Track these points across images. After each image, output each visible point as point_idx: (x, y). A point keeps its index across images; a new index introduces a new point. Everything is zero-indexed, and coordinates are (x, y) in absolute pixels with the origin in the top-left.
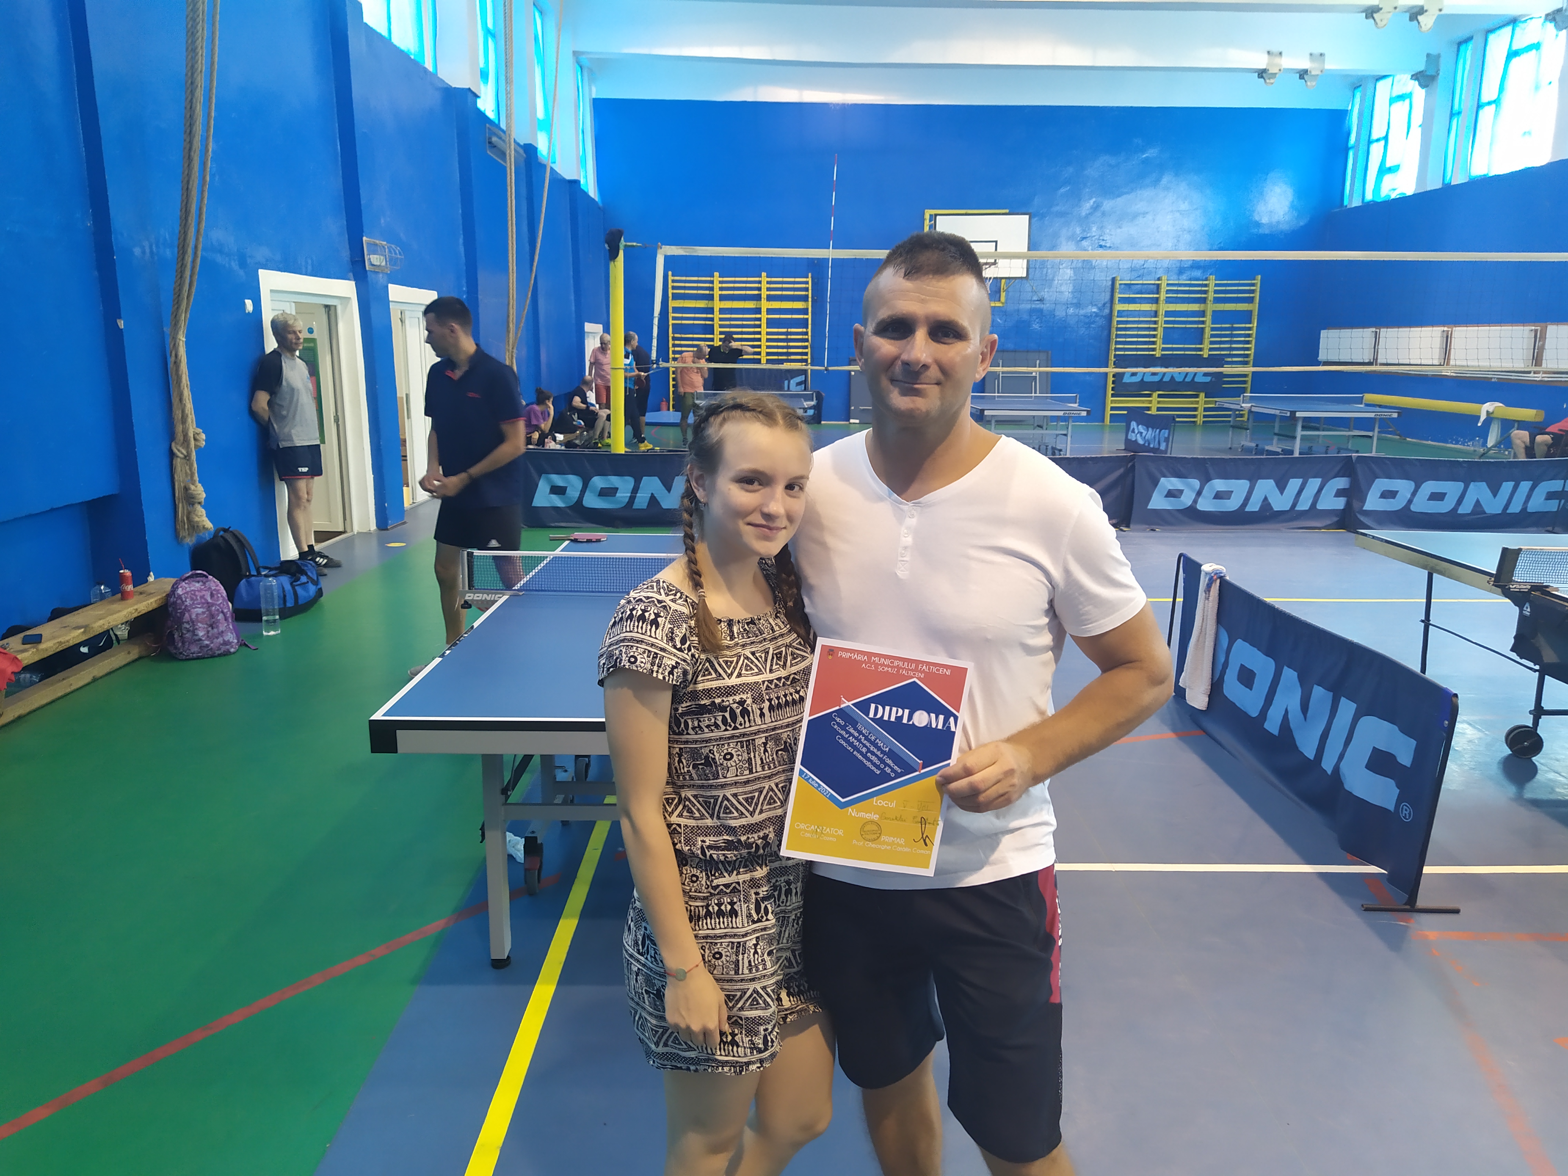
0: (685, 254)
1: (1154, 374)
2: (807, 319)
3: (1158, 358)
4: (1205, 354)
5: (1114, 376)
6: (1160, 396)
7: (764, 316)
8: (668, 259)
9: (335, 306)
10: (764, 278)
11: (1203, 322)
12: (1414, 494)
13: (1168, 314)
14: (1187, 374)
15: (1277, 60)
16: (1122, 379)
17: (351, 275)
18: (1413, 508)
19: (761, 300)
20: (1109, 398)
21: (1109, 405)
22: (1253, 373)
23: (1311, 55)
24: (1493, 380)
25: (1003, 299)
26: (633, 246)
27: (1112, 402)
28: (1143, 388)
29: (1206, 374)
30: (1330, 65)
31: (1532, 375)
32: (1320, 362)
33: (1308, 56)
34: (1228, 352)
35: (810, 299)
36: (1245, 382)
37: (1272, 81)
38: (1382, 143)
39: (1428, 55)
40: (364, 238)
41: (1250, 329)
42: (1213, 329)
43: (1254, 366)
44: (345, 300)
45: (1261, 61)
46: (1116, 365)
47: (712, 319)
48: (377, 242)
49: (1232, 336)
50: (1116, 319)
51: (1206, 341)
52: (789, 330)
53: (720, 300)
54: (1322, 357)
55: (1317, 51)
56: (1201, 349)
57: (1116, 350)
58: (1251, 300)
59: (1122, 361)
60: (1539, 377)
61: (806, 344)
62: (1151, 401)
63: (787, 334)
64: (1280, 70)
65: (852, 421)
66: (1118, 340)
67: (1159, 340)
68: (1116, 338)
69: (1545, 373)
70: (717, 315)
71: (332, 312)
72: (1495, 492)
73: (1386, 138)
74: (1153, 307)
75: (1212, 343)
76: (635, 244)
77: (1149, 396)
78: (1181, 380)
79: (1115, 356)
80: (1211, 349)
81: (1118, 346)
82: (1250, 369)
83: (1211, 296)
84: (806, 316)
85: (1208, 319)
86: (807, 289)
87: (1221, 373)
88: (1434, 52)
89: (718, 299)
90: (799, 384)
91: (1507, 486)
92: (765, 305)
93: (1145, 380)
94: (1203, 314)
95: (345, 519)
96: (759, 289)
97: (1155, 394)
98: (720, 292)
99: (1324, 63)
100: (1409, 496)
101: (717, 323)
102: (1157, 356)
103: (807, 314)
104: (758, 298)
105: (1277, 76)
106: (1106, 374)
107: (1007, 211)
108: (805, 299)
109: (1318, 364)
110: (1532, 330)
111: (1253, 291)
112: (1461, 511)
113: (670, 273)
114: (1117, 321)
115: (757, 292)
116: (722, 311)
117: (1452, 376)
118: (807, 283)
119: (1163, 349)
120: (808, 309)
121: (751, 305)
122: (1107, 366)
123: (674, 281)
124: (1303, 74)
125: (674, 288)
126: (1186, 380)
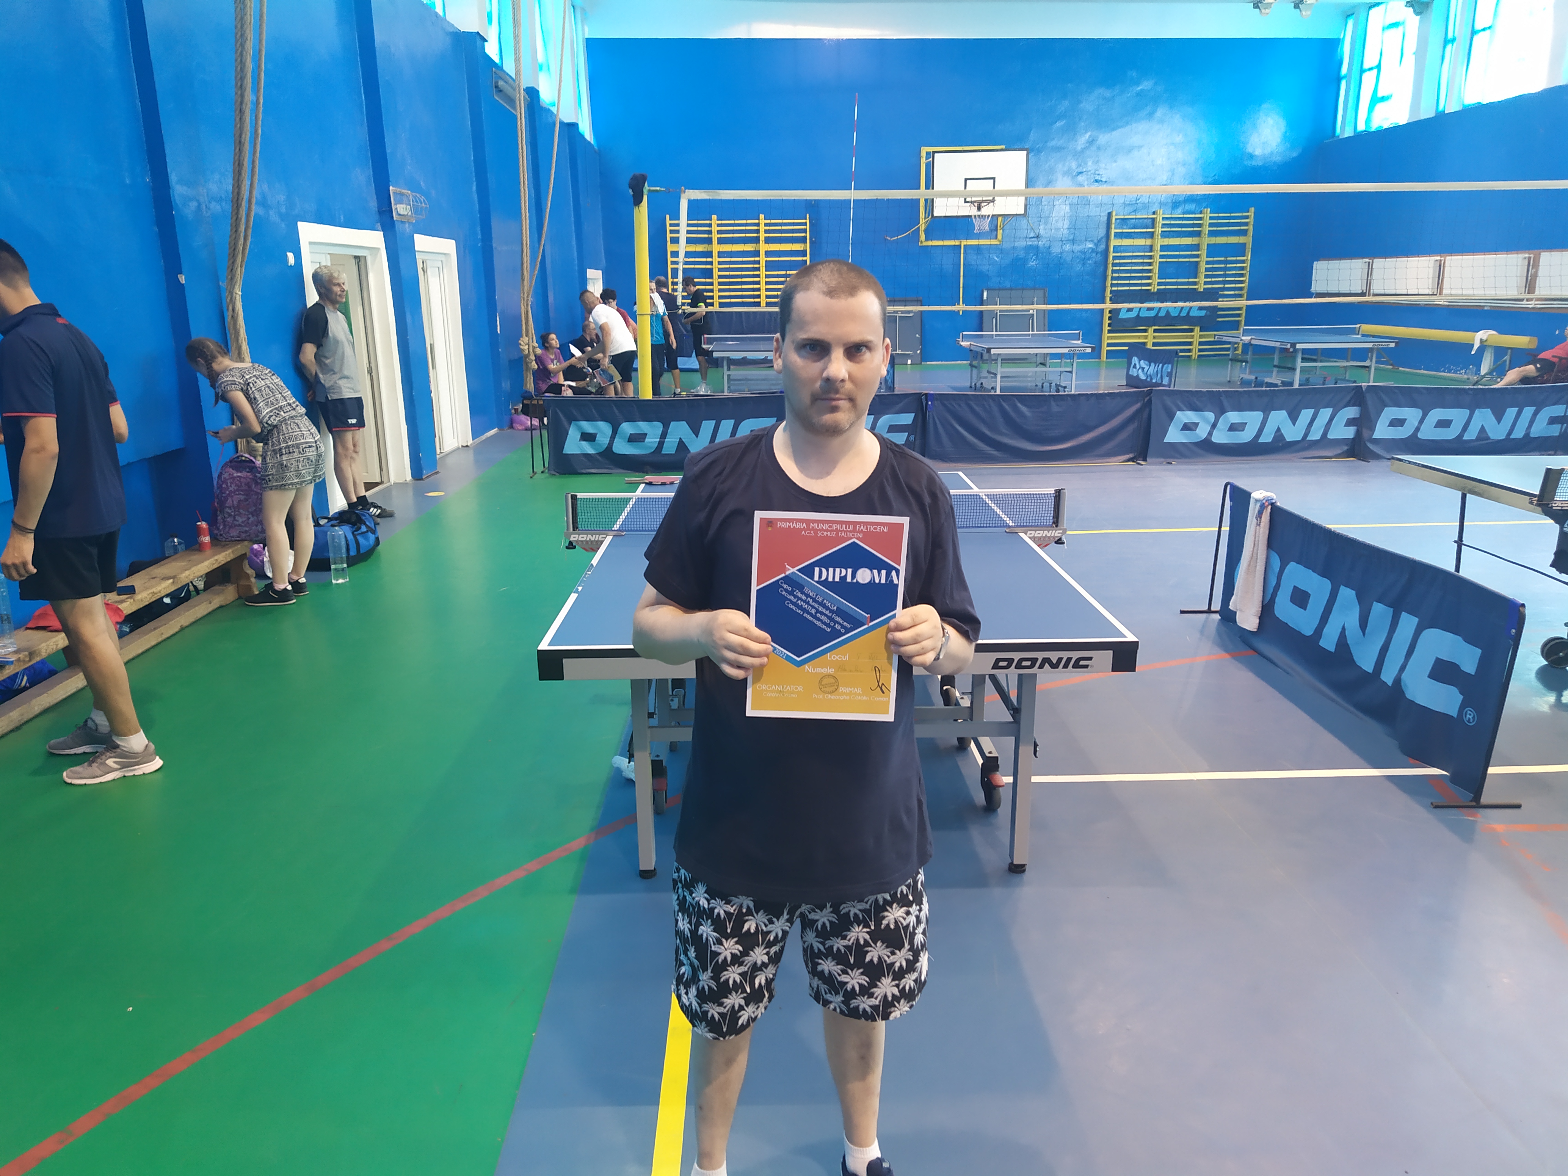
0: (708, 198)
1: (1149, 309)
3: (1154, 293)
4: (1201, 288)
5: (1110, 312)
6: (1155, 331)
7: (763, 259)
8: (690, 202)
9: (365, 257)
10: (762, 220)
11: (1197, 256)
12: (1421, 422)
13: (1163, 248)
14: (1182, 308)
16: (1119, 315)
17: (379, 225)
18: (1420, 435)
19: (759, 243)
20: (1106, 334)
21: (1106, 341)
22: (1247, 306)
24: (1486, 308)
25: (1000, 237)
26: (657, 191)
27: (1108, 338)
28: (1138, 324)
29: (1201, 308)
31: (1525, 302)
32: (1313, 293)
34: (1222, 286)
35: (808, 241)
37: (1267, 11)
38: (1375, 71)
40: (391, 188)
41: (1243, 262)
42: (1207, 263)
43: (1247, 300)
44: (374, 250)
46: (1113, 301)
47: (711, 263)
48: (404, 191)
49: (1225, 269)
50: (1112, 255)
51: (1202, 275)
53: (719, 243)
54: (1316, 287)
56: (1196, 283)
57: (1112, 285)
58: (1244, 233)
59: (1117, 297)
60: (1532, 304)
62: (1147, 336)
66: (1114, 275)
67: (1155, 276)
68: (1112, 273)
69: (1538, 300)
70: (716, 259)
71: (362, 263)
72: (1499, 419)
73: (1379, 67)
74: (1149, 242)
75: (1206, 276)
76: (658, 188)
77: (1145, 331)
78: (1177, 315)
79: (1111, 292)
80: (1205, 283)
81: (1114, 282)
82: (1243, 303)
83: (1206, 229)
84: (805, 258)
85: (1203, 252)
86: (805, 231)
87: (1215, 307)
89: (717, 241)
91: (1511, 412)
92: (763, 247)
93: (1141, 315)
94: (1197, 247)
95: (381, 470)
96: (758, 231)
97: (1151, 330)
98: (719, 236)
100: (1416, 424)
101: (716, 266)
102: (1153, 291)
103: (806, 256)
104: (756, 240)
105: (1273, 5)
106: (1102, 310)
107: (1003, 147)
108: (803, 240)
109: (1311, 296)
110: (1525, 258)
111: (1246, 224)
112: (1466, 437)
113: (668, 217)
114: (1113, 257)
115: (755, 235)
116: (721, 254)
117: (1445, 305)
118: (805, 224)
119: (1159, 284)
120: (806, 250)
121: (749, 247)
122: (1103, 302)
123: (671, 225)
124: (1298, 3)
125: (672, 232)
126: (1181, 315)
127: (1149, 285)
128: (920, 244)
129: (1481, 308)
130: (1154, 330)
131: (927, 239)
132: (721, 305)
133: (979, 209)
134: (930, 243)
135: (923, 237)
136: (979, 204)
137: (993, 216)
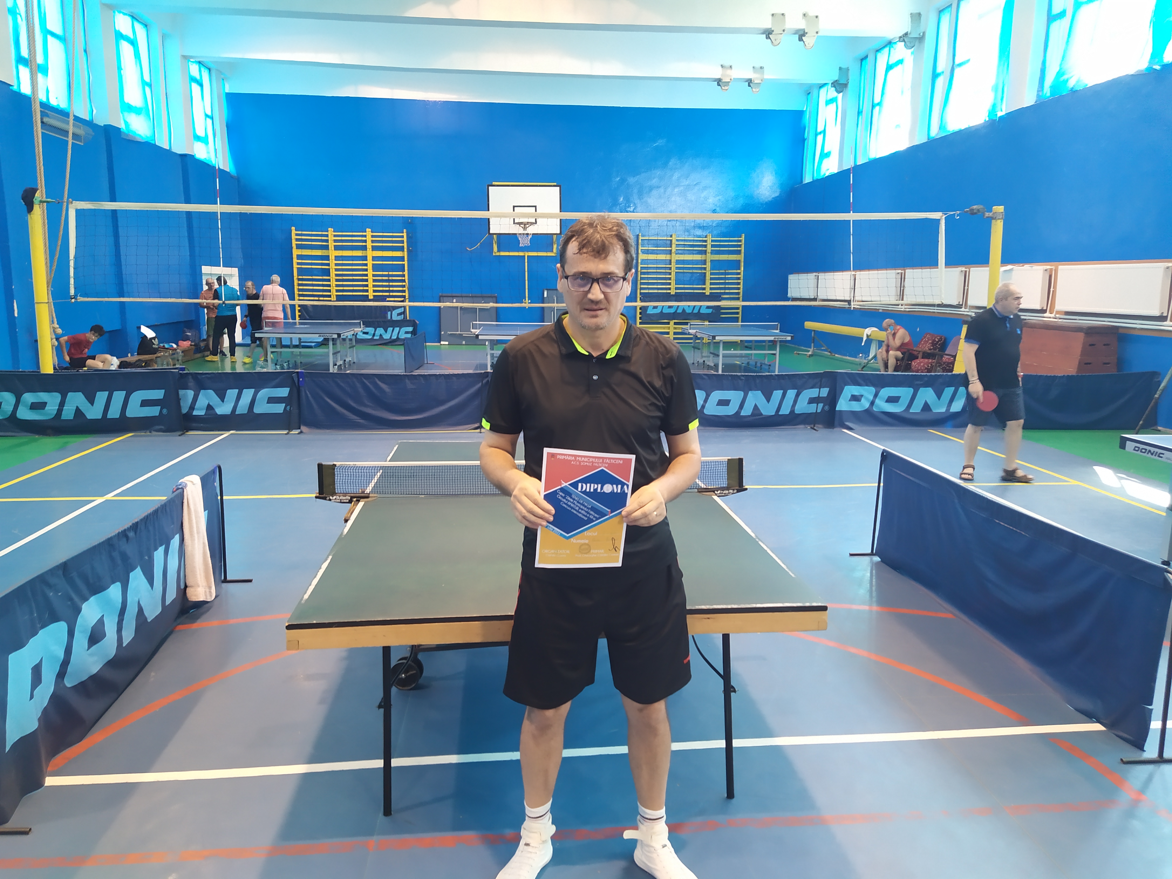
0: (93, 208)
1: (670, 307)
2: (404, 264)
3: (673, 295)
4: (708, 292)
5: (640, 309)
6: (675, 324)
7: (370, 262)
10: (369, 232)
11: (705, 269)
13: (678, 262)
14: (695, 306)
15: (729, 72)
16: (647, 311)
19: (367, 250)
22: (743, 306)
23: (754, 67)
24: (880, 311)
28: (662, 318)
29: (708, 307)
30: (768, 75)
31: (900, 306)
32: (790, 298)
33: (752, 68)
34: (724, 291)
35: (405, 250)
36: (738, 313)
37: (726, 88)
38: (822, 135)
39: (840, 68)
41: (739, 274)
42: (712, 274)
43: (743, 301)
45: (717, 73)
46: (642, 300)
47: (328, 265)
49: (725, 279)
51: (708, 282)
52: (390, 273)
53: (335, 250)
54: (791, 293)
55: (758, 66)
56: (704, 289)
57: (641, 289)
58: (739, 252)
59: (646, 297)
60: (902, 308)
61: (404, 284)
62: (669, 327)
63: (388, 276)
64: (731, 79)
65: (442, 343)
66: (642, 281)
67: (673, 282)
69: (906, 305)
70: (332, 262)
73: (824, 131)
74: (668, 257)
75: (711, 284)
77: (668, 323)
78: (690, 312)
79: (641, 293)
80: (711, 289)
81: (642, 286)
82: (740, 304)
83: (709, 249)
84: (403, 263)
85: (708, 265)
86: (403, 242)
87: (719, 306)
88: (844, 66)
89: (333, 248)
90: (399, 315)
91: (778, 394)
92: (370, 254)
93: (664, 311)
94: (704, 262)
96: (365, 241)
97: (672, 322)
98: (334, 244)
99: (764, 74)
101: (332, 267)
102: (672, 294)
103: (404, 261)
104: (365, 248)
105: (730, 84)
106: (636, 307)
107: (555, 184)
108: (401, 249)
109: (788, 299)
110: (898, 273)
111: (740, 246)
112: (744, 413)
113: (293, 228)
114: (641, 267)
115: (364, 244)
116: (337, 258)
117: (858, 308)
118: (403, 237)
119: (676, 289)
120: (404, 257)
121: (359, 253)
122: (636, 302)
123: (297, 235)
124: (750, 82)
125: (297, 240)
126: (694, 312)
127: (670, 289)
128: (494, 254)
129: (877, 311)
130: (675, 323)
131: (499, 251)
132: (339, 298)
133: (525, 229)
134: (502, 254)
135: (495, 249)
136: (525, 225)
137: (533, 234)
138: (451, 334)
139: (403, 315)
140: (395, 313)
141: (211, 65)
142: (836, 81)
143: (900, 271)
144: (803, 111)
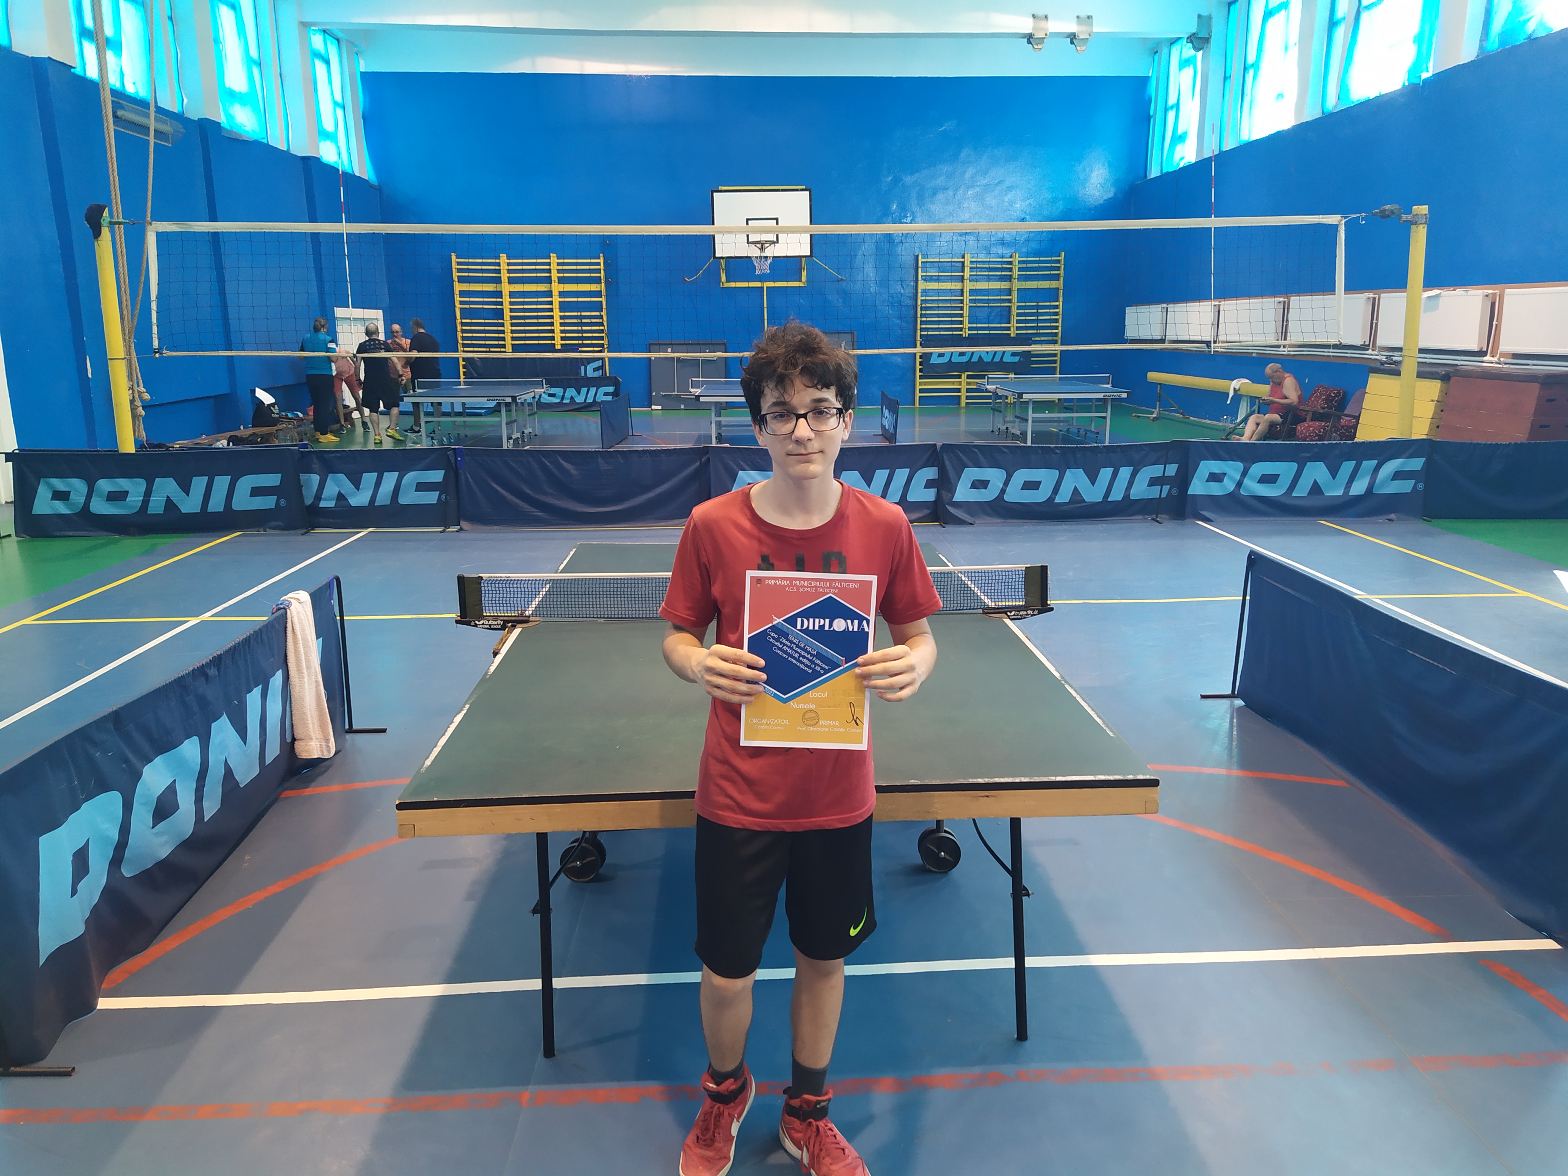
0: (179, 230)
1: (962, 354)
2: (601, 302)
3: (965, 338)
4: (1013, 333)
5: (921, 357)
6: (968, 377)
7: (556, 300)
10: (554, 259)
11: (1010, 301)
12: (1006, 483)
13: (973, 292)
14: (995, 353)
15: (1043, 24)
16: (929, 360)
18: (1007, 498)
19: (551, 283)
20: (918, 380)
21: (918, 387)
22: (1062, 351)
23: (1078, 17)
24: (1254, 355)
25: (804, 279)
27: (920, 384)
28: (950, 369)
29: (1014, 354)
30: (1098, 28)
31: (1282, 349)
32: (1127, 340)
33: (1076, 18)
34: (1035, 331)
35: (603, 281)
36: (1055, 362)
37: (1040, 46)
38: (1174, 110)
39: (1199, 16)
41: (1057, 307)
42: (1019, 308)
43: (1062, 344)
45: (1026, 25)
46: (923, 345)
47: (501, 303)
49: (1038, 314)
50: (920, 298)
51: (1014, 319)
52: (583, 314)
53: (509, 283)
54: (1130, 333)
55: (1083, 14)
56: (1008, 329)
58: (1056, 277)
59: (928, 341)
60: (1285, 351)
61: (602, 328)
62: (961, 382)
63: (581, 317)
64: (1046, 35)
65: (654, 407)
66: (923, 319)
67: (966, 320)
68: (921, 317)
69: (1291, 346)
70: (506, 299)
72: (1093, 479)
73: (1178, 105)
74: (959, 286)
75: (1018, 321)
77: (959, 377)
78: (989, 360)
79: (921, 336)
80: (1018, 328)
81: (923, 326)
82: (1058, 348)
83: (1016, 273)
84: (600, 299)
85: (1015, 296)
86: (599, 271)
87: (1030, 352)
88: (1204, 13)
89: (507, 281)
90: (595, 370)
91: (1105, 474)
92: (556, 288)
93: (953, 360)
94: (1009, 292)
96: (549, 271)
97: (964, 376)
98: (508, 275)
99: (1092, 26)
100: (1002, 486)
101: (506, 307)
102: (964, 336)
103: (601, 297)
104: (549, 280)
105: (1045, 40)
106: (915, 354)
107: (804, 187)
108: (598, 281)
109: (1125, 341)
110: (1280, 302)
111: (1058, 269)
112: (1058, 500)
113: (453, 255)
115: (548, 275)
116: (512, 294)
117: (1222, 352)
118: (599, 264)
119: (970, 329)
120: (601, 291)
121: (542, 287)
122: (915, 347)
123: (458, 264)
124: (1072, 38)
125: (459, 270)
126: (995, 361)
127: (961, 329)
128: (722, 286)
129: (1249, 355)
130: (967, 375)
131: (728, 281)
132: (515, 349)
133: (762, 249)
134: (732, 285)
135: (724, 279)
136: (762, 245)
137: (774, 257)
138: (665, 395)
139: (601, 371)
140: (590, 367)
141: (340, 35)
142: (1194, 34)
143: (1282, 299)
144: (1148, 77)
